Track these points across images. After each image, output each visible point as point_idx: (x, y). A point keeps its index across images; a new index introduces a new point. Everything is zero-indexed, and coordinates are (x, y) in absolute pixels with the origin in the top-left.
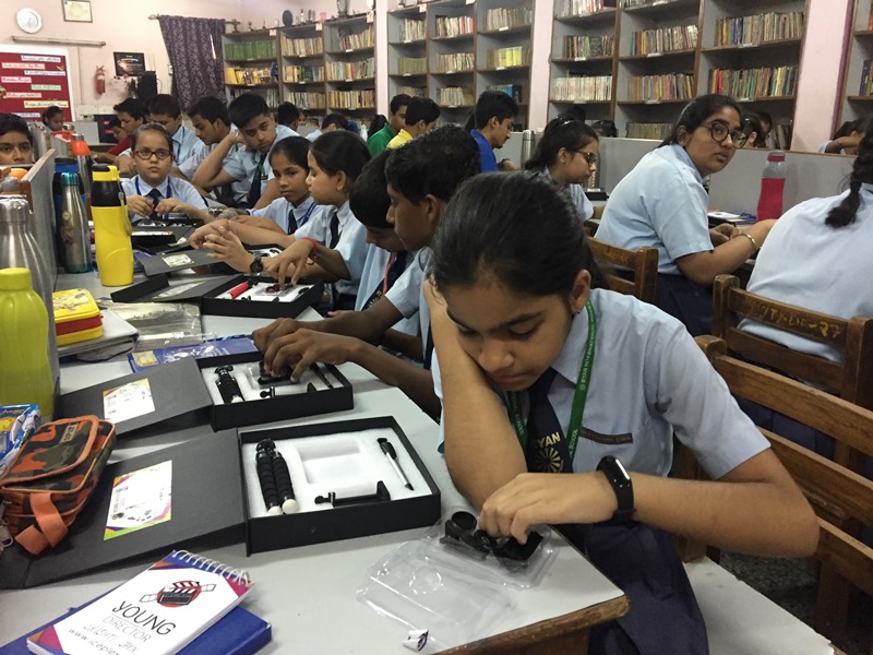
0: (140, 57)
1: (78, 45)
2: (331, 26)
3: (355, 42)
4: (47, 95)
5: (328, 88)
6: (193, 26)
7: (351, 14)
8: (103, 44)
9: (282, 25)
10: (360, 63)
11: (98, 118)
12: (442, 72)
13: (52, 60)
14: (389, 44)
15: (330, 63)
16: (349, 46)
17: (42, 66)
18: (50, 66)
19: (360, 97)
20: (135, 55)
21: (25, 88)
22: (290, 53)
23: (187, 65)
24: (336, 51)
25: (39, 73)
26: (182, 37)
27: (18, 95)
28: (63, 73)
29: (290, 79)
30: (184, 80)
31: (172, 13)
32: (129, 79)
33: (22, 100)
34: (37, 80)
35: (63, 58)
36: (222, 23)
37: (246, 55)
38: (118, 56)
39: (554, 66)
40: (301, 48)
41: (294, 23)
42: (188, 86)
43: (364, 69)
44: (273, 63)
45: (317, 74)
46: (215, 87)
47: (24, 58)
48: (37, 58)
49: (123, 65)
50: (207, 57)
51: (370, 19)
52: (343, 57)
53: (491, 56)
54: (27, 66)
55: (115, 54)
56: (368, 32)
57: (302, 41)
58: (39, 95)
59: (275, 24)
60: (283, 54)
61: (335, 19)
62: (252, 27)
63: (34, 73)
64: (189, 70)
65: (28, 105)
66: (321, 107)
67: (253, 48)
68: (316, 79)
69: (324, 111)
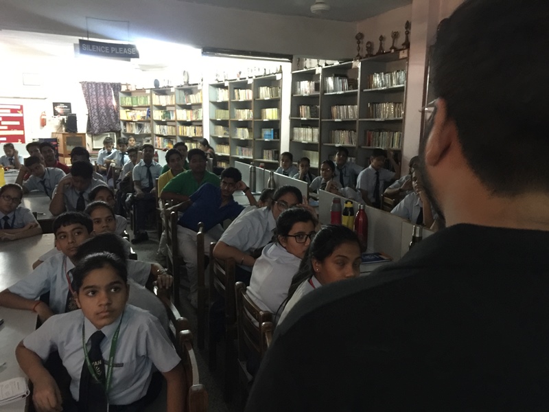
0: (69, 105)
2: (179, 89)
3: (193, 99)
4: (10, 128)
5: (178, 125)
6: (102, 87)
7: (190, 83)
8: (46, 98)
9: (153, 87)
10: (195, 111)
12: (237, 119)
13: (15, 107)
14: (210, 102)
15: (179, 110)
16: (189, 101)
17: (9, 111)
18: (13, 111)
19: (195, 130)
20: (65, 104)
22: (158, 104)
23: (98, 109)
24: (182, 103)
25: (7, 115)
26: (94, 93)
28: (21, 115)
29: (157, 118)
30: (95, 117)
31: (89, 80)
32: (61, 118)
34: (6, 119)
36: (119, 85)
37: (133, 104)
38: (55, 104)
40: (163, 100)
41: (160, 87)
42: (97, 121)
43: (197, 113)
44: (149, 110)
45: (173, 115)
46: (114, 121)
48: (5, 107)
49: (58, 109)
50: (110, 104)
51: (199, 87)
52: (188, 107)
55: (53, 103)
56: (199, 94)
57: (164, 97)
58: (6, 128)
59: (150, 86)
60: (154, 104)
61: (182, 86)
62: (138, 88)
63: (3, 115)
64: (98, 112)
66: (174, 134)
67: (137, 100)
68: (173, 118)
69: (175, 136)
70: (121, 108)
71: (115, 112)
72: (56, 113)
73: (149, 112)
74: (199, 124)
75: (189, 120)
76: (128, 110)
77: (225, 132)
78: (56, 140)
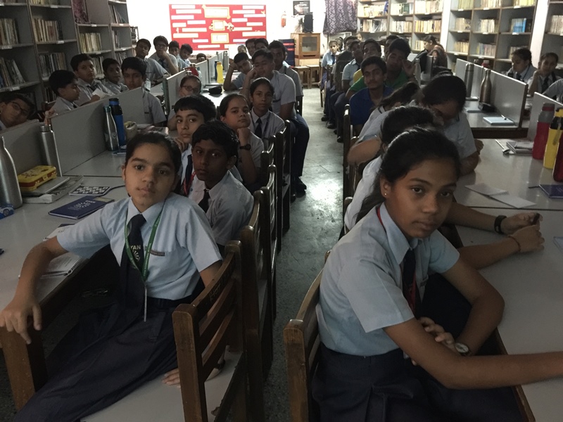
0: (308, 3)
4: (255, 29)
5: (415, 19)
12: (481, 9)
13: (259, 7)
17: (254, 12)
18: (258, 11)
19: (433, 25)
20: (305, 2)
21: (244, 25)
25: (252, 16)
27: (240, 29)
28: (264, 15)
29: (394, 13)
30: (332, 16)
32: (300, 17)
33: (241, 32)
34: (251, 20)
38: (295, 3)
39: (551, 7)
42: (334, 19)
43: (437, 5)
45: (411, 9)
46: (351, 19)
47: (244, 7)
48: (251, 7)
49: (298, 8)
54: (245, 12)
58: (251, 29)
63: (249, 16)
64: (336, 10)
65: (245, 34)
66: (409, 31)
68: (411, 12)
69: (411, 34)
70: (359, 3)
72: (295, 13)
73: (387, 6)
74: (439, 17)
75: (428, 13)
76: (367, 5)
77: (467, 25)
78: (293, 41)
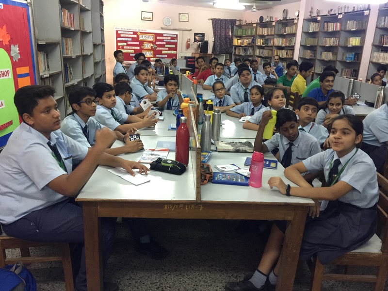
0: (203, 35)
1: (183, 30)
2: (279, 23)
3: (288, 30)
4: (170, 49)
5: (274, 49)
6: (224, 22)
7: (288, 18)
8: (191, 30)
9: (259, 22)
10: (289, 39)
11: (186, 58)
12: (324, 45)
13: (173, 36)
14: (302, 32)
15: (276, 38)
16: (285, 32)
17: (170, 38)
18: (172, 38)
19: (287, 53)
20: (201, 34)
21: (163, 46)
22: (260, 34)
23: (220, 38)
24: (279, 33)
25: (169, 41)
26: (219, 27)
27: (161, 49)
28: (176, 41)
29: (259, 44)
30: (218, 43)
31: (217, 17)
32: (198, 43)
33: (162, 50)
34: (168, 43)
35: (177, 35)
36: (235, 21)
37: (242, 34)
38: (196, 34)
39: (374, 47)
40: (265, 32)
41: (264, 21)
42: (219, 46)
43: (290, 41)
44: (254, 38)
45: (270, 42)
46: (229, 46)
47: (164, 35)
48: (168, 35)
49: (197, 38)
50: (227, 34)
51: (295, 21)
52: (282, 36)
53: (347, 40)
54: (165, 38)
55: (195, 34)
56: (294, 27)
57: (266, 29)
58: (167, 49)
59: (256, 22)
60: (257, 34)
61: (281, 21)
62: (247, 22)
63: (167, 41)
64: (220, 40)
65: (164, 52)
66: (270, 56)
67: (246, 31)
68: (270, 44)
69: (270, 58)
70: (234, 37)
71: (230, 40)
72: (195, 40)
73: (253, 40)
74: (292, 49)
75: (283, 46)
76: (239, 38)
77: (312, 54)
78: (194, 58)
